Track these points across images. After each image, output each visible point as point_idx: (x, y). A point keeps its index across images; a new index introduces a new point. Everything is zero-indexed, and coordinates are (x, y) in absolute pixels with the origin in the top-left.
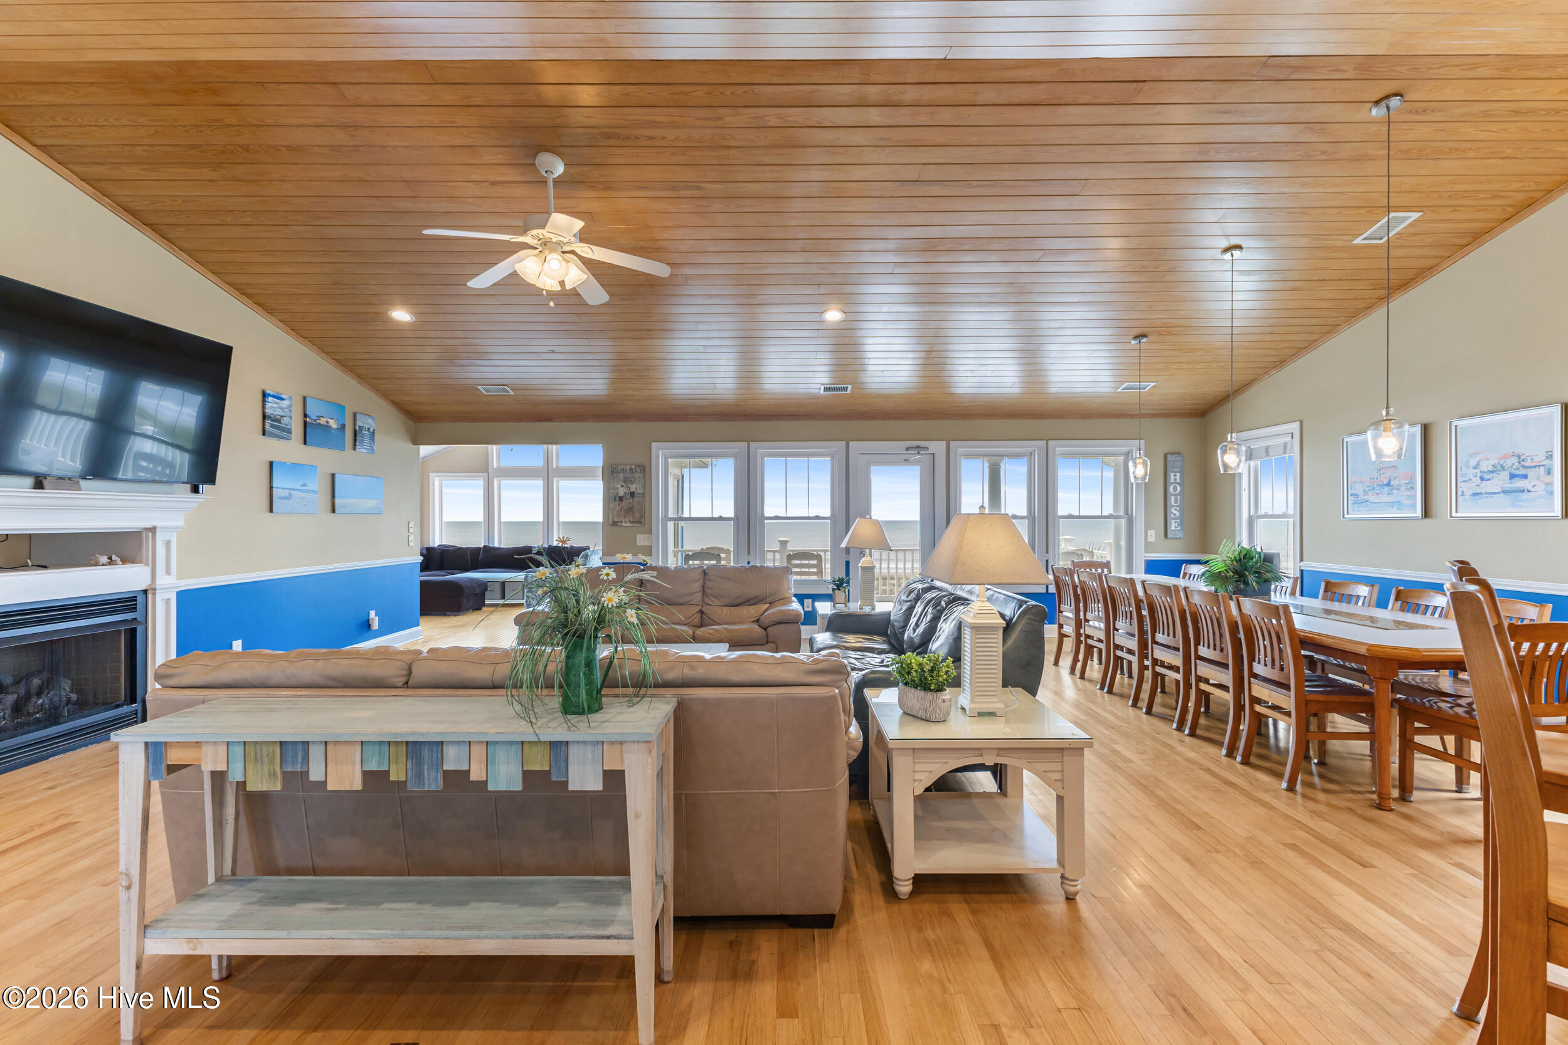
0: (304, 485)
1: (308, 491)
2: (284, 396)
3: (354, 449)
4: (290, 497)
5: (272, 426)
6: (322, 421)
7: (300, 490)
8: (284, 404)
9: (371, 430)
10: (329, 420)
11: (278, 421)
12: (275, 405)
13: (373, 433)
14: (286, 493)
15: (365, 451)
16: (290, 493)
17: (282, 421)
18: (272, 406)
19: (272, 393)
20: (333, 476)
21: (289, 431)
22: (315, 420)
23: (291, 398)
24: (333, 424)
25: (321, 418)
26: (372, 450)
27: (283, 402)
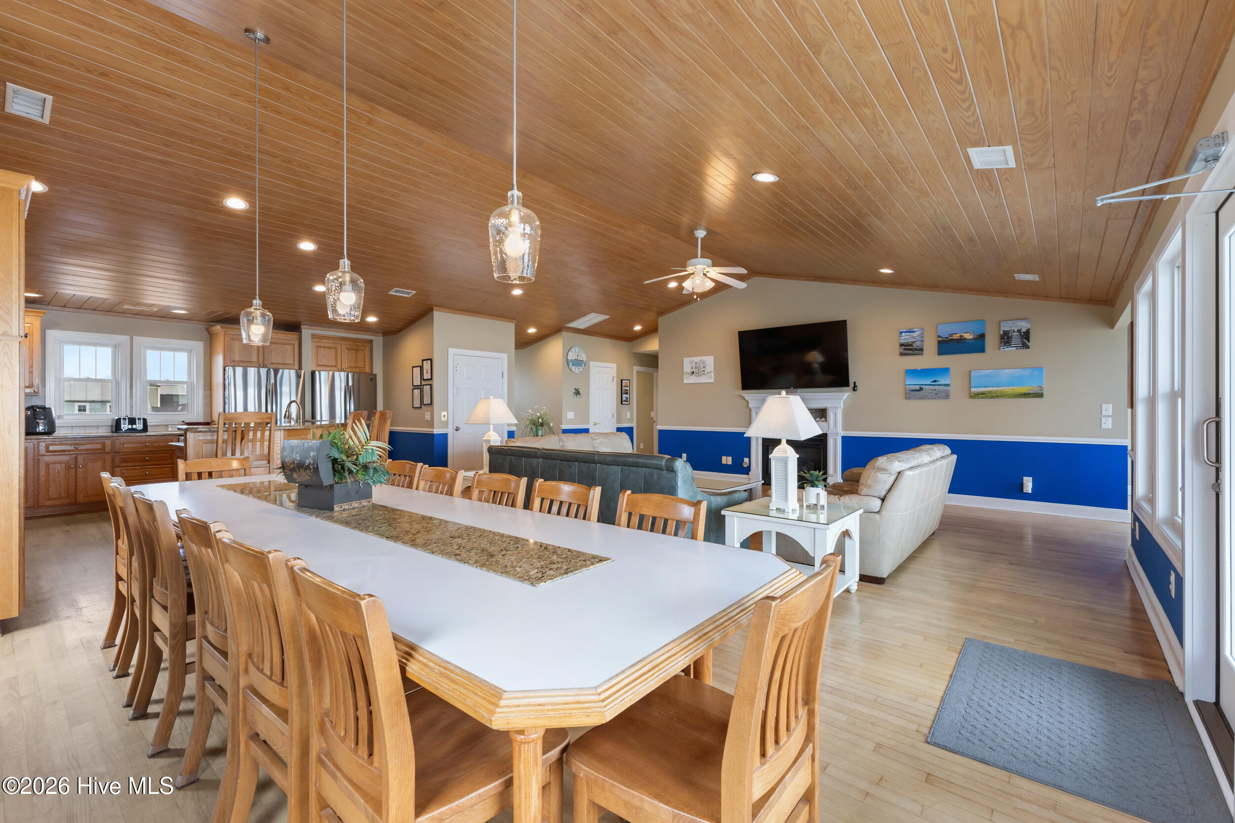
0: (935, 381)
1: (939, 385)
2: (915, 330)
3: (1000, 349)
4: (921, 389)
5: (905, 349)
6: (955, 337)
7: (931, 385)
8: (915, 334)
9: (1024, 330)
10: (963, 334)
11: (911, 345)
12: (908, 337)
13: (1027, 332)
14: (918, 387)
15: (1015, 348)
16: (920, 388)
17: (914, 345)
18: (906, 338)
19: (904, 330)
20: (970, 372)
21: (922, 350)
22: (947, 338)
23: (922, 329)
24: (968, 336)
25: (954, 335)
26: (1025, 346)
27: (914, 333)
